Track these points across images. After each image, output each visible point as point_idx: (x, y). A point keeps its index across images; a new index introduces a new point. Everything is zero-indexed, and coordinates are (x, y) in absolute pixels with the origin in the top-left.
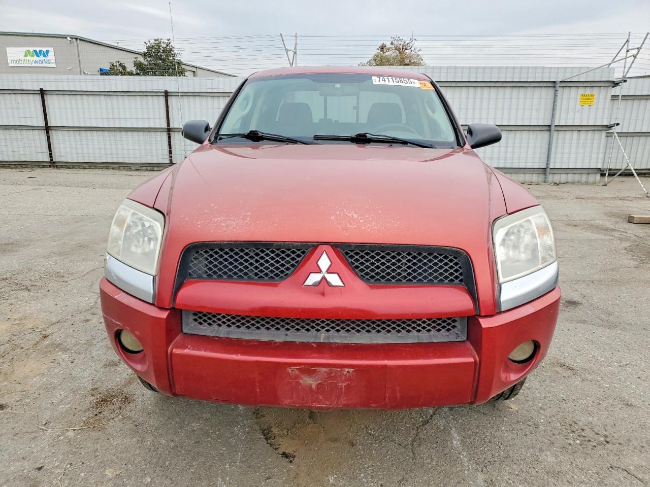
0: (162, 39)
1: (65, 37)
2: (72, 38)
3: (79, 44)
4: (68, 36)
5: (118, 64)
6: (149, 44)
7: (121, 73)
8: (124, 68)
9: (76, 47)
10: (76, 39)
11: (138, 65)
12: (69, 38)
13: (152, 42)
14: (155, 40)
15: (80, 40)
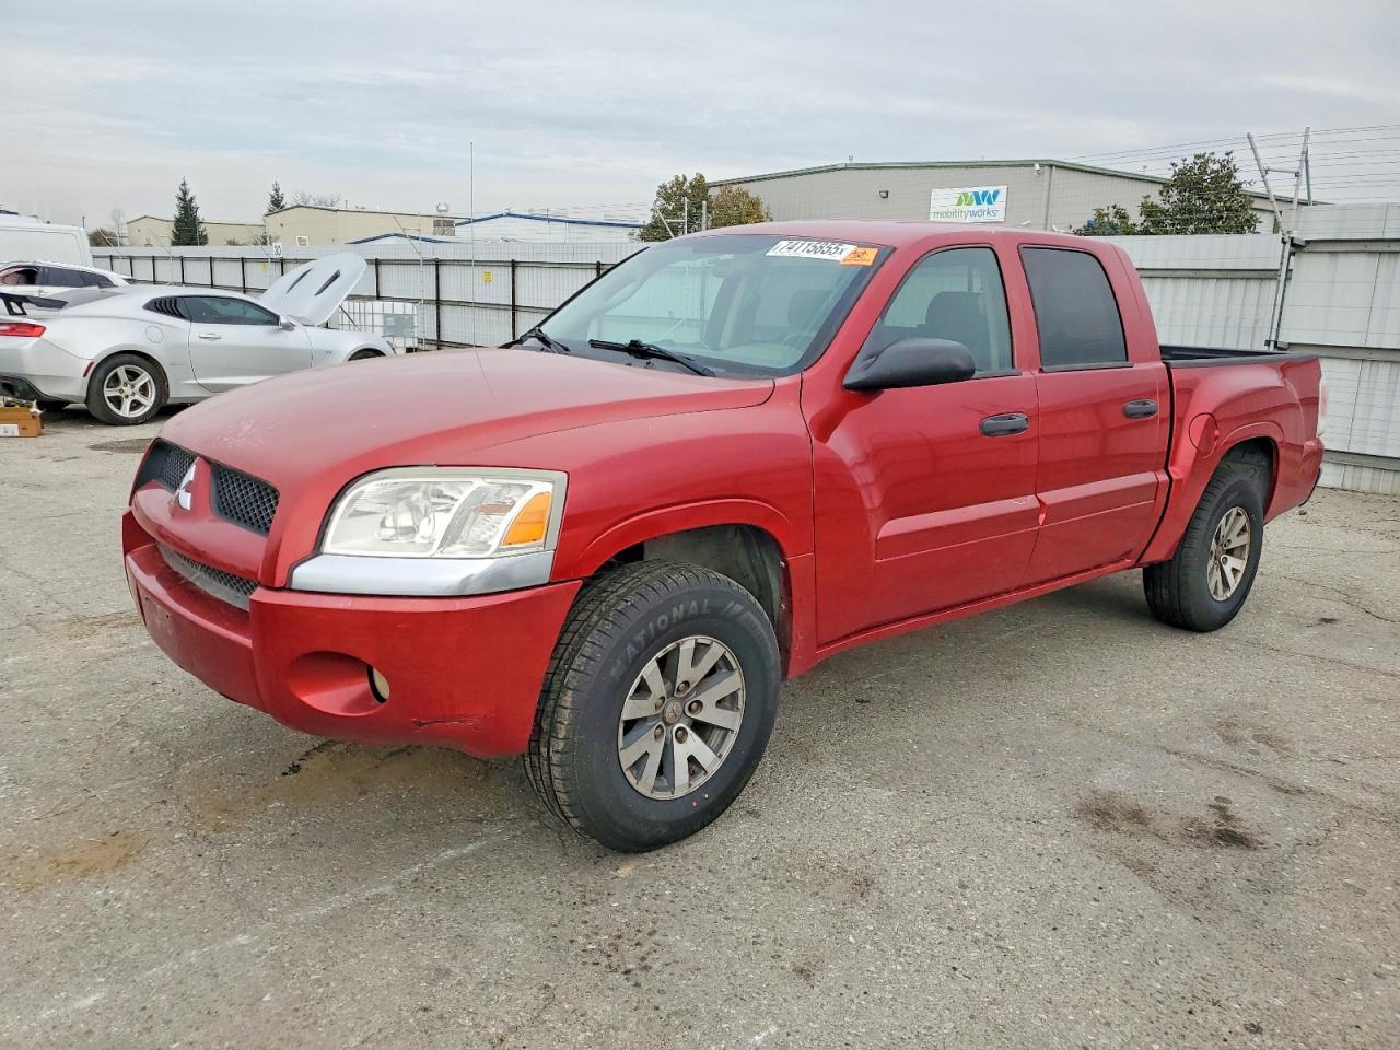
0: (1213, 154)
1: (1028, 164)
2: (1041, 166)
3: (1053, 177)
4: (1036, 161)
5: (1112, 211)
6: (1181, 166)
7: (1114, 227)
8: (1123, 217)
9: (1046, 183)
10: (1051, 166)
11: (1149, 211)
12: (1037, 166)
13: (1190, 161)
14: (1197, 157)
15: (1057, 167)
